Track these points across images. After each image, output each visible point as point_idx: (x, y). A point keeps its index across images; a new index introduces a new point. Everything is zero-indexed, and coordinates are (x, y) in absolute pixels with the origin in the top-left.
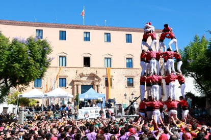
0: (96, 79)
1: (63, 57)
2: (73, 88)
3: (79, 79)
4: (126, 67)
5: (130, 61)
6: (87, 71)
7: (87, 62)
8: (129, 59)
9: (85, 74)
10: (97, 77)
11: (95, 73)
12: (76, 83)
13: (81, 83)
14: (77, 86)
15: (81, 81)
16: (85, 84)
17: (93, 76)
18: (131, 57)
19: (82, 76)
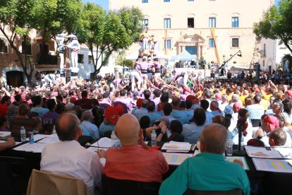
0: (200, 40)
1: (167, 19)
2: (177, 49)
3: (183, 40)
4: (231, 27)
5: (236, 20)
6: (191, 32)
7: (191, 22)
8: (235, 18)
9: (188, 35)
10: (201, 38)
11: (199, 34)
12: (180, 45)
13: (185, 45)
14: (181, 47)
15: (185, 43)
16: (189, 45)
17: (197, 37)
18: (237, 15)
19: (186, 37)
